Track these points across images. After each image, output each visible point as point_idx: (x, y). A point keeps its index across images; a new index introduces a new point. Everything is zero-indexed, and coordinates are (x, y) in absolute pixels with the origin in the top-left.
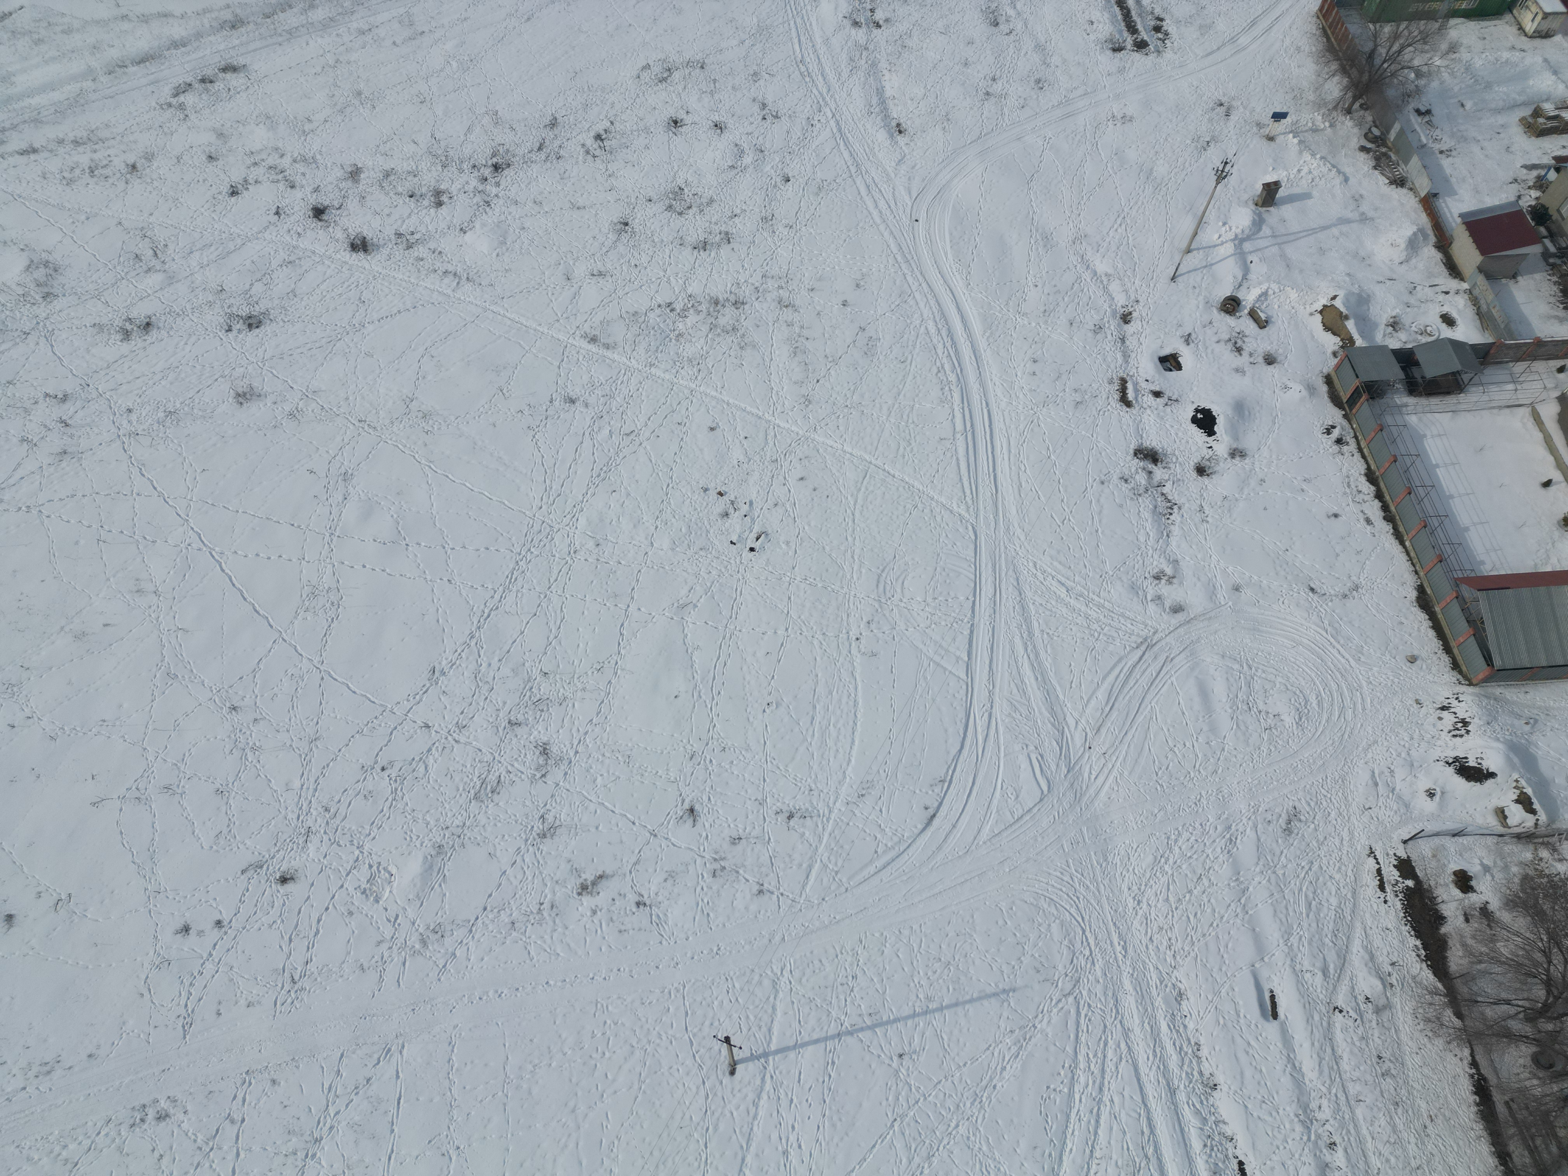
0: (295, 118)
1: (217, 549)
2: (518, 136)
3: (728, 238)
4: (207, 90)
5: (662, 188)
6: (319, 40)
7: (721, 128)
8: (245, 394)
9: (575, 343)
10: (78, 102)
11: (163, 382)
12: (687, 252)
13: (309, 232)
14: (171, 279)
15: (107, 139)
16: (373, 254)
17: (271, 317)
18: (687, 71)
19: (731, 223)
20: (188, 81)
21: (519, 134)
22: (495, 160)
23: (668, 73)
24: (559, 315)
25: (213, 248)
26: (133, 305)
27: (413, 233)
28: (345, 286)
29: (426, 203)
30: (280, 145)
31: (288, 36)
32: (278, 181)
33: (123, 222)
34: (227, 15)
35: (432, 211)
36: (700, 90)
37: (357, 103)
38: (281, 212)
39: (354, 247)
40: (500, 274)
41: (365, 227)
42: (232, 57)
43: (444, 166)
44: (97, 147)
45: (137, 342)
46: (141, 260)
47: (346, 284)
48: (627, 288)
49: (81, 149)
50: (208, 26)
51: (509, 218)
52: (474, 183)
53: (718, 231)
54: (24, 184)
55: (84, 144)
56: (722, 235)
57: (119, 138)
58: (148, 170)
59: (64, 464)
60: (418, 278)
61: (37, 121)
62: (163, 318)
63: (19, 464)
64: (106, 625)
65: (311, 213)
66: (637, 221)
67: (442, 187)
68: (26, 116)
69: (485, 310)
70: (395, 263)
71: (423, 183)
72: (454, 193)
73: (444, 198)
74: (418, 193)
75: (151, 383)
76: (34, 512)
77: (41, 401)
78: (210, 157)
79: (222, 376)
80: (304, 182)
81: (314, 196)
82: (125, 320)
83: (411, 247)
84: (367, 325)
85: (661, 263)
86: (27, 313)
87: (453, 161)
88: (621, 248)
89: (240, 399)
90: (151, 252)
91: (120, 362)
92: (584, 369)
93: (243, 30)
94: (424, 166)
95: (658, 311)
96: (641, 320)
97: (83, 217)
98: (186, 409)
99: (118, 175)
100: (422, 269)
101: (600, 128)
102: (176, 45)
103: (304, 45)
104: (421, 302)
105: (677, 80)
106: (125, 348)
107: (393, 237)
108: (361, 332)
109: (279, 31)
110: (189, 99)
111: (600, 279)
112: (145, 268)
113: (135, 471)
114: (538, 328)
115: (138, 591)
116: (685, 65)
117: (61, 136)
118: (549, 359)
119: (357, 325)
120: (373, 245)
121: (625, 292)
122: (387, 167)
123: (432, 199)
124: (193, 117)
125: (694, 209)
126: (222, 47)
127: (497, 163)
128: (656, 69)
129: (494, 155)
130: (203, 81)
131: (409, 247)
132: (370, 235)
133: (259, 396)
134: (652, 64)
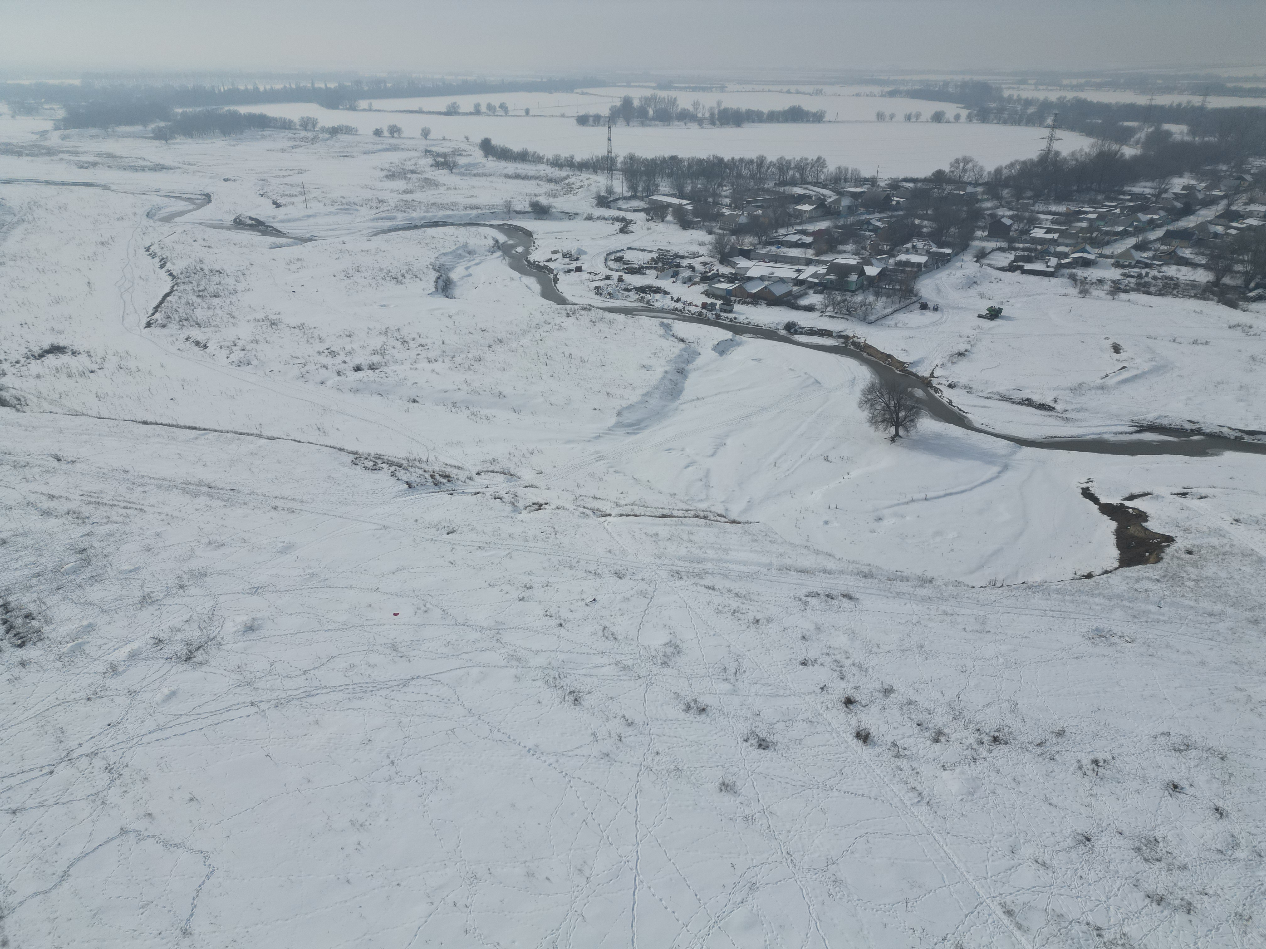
0: (870, 641)
1: (641, 876)
2: (1025, 728)
3: (1189, 909)
4: (827, 602)
5: (1137, 830)
6: (914, 606)
7: (1221, 814)
8: (728, 786)
9: (991, 905)
10: (752, 577)
11: (687, 748)
12: (1138, 896)
13: (835, 710)
14: (734, 692)
15: (754, 601)
16: (868, 747)
17: (776, 748)
18: (1205, 755)
19: (1199, 897)
20: (819, 592)
21: (1027, 726)
22: (997, 734)
23: (1186, 747)
24: (989, 875)
25: (770, 688)
26: (704, 693)
27: (905, 749)
28: (837, 756)
29: (927, 734)
30: (850, 652)
31: (896, 595)
32: (835, 671)
33: (731, 646)
34: (866, 570)
35: (929, 742)
36: (1212, 774)
37: (917, 651)
38: (825, 689)
39: (858, 735)
40: (956, 814)
41: (874, 727)
42: (854, 591)
43: (955, 718)
44: (746, 602)
45: (690, 716)
46: (725, 672)
47: (838, 755)
48: (1063, 891)
49: (737, 599)
50: (850, 570)
51: (986, 779)
52: (971, 740)
53: (1180, 896)
54: (696, 602)
55: (741, 597)
56: (1184, 903)
57: (760, 603)
58: (764, 627)
59: (602, 761)
60: (891, 780)
61: (725, 576)
62: (714, 711)
63: (581, 746)
64: (548, 879)
65: (843, 700)
66: (1100, 842)
67: (945, 731)
68: (722, 572)
69: (929, 833)
70: (880, 761)
71: (933, 721)
72: (952, 739)
73: (943, 739)
74: (925, 725)
75: (681, 744)
76: (567, 779)
77: (618, 718)
78: (804, 637)
79: (722, 766)
80: (851, 680)
81: (852, 691)
82: (693, 700)
83: (898, 757)
84: (835, 790)
85: (1107, 889)
86: (648, 666)
87: (963, 718)
88: (1074, 855)
89: (723, 787)
90: (734, 670)
91: (673, 722)
92: (988, 932)
93: (870, 580)
94: (939, 710)
95: (1085, 928)
96: (1063, 924)
97: (712, 633)
98: (688, 773)
99: (746, 621)
100: (897, 776)
101: (1100, 757)
102: (825, 571)
103: (903, 604)
104: (883, 798)
105: (1192, 757)
106: (682, 715)
107: (889, 744)
108: (828, 793)
109: (892, 590)
110: (813, 601)
111: (1042, 870)
112: (725, 677)
113: (634, 791)
114: (965, 874)
115: (579, 870)
116: (1205, 749)
117: (732, 588)
118: (961, 903)
119: (828, 786)
120: (872, 741)
121: (1059, 892)
122: (913, 698)
123: (933, 735)
124: (808, 611)
125: (1162, 864)
126: (850, 584)
127: (997, 737)
128: (1175, 740)
129: (998, 730)
130: (828, 596)
131: (897, 756)
132: (874, 734)
133: (735, 793)
134: (1172, 734)
